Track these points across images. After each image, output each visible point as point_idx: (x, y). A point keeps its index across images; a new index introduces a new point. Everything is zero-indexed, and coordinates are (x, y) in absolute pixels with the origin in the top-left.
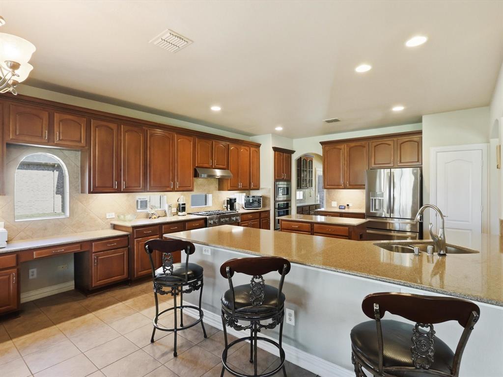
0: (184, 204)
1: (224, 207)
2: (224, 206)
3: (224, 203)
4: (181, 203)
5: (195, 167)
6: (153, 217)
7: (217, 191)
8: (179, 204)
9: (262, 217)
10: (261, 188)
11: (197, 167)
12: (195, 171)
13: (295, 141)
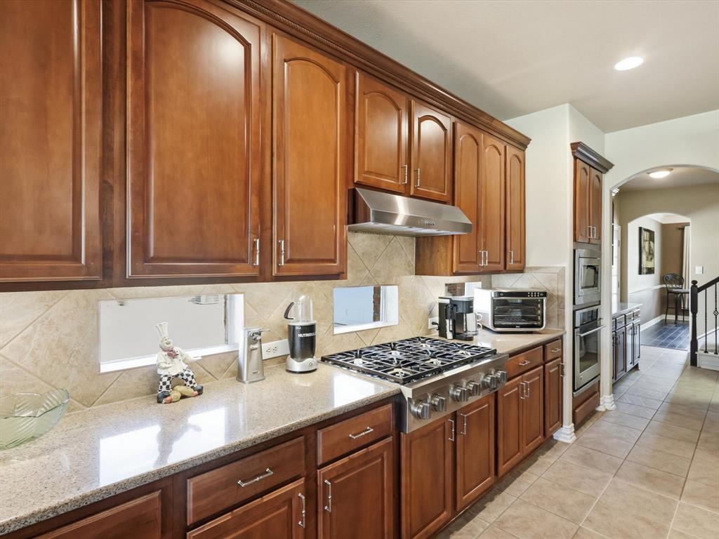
0: (311, 328)
1: (430, 326)
2: (430, 321)
3: (430, 314)
4: (299, 323)
5: (351, 187)
6: (175, 394)
7: (413, 277)
8: (292, 329)
9: (549, 357)
10: (531, 268)
11: (359, 184)
12: (353, 198)
13: (609, 137)
